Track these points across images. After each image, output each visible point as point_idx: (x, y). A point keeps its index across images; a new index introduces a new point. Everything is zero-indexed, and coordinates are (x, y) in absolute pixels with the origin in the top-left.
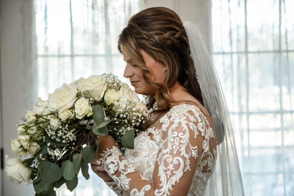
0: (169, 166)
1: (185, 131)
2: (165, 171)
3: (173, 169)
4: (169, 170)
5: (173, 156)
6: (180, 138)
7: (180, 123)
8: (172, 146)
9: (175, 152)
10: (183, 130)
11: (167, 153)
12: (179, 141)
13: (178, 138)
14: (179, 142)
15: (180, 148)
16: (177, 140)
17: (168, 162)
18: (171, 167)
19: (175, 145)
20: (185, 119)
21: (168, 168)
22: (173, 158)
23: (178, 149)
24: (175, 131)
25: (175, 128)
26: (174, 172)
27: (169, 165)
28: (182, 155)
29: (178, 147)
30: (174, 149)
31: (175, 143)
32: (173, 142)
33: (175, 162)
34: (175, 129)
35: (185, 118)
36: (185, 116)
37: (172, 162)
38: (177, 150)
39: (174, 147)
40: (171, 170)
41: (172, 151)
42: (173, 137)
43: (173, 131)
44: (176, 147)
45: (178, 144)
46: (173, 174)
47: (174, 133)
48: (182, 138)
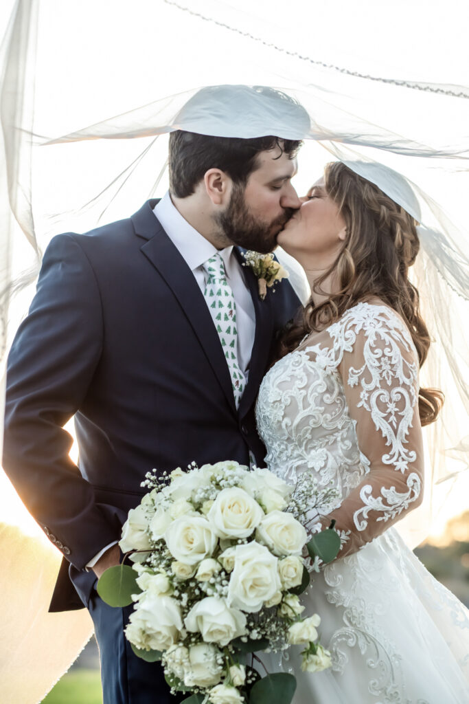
0: (388, 408)
1: (390, 344)
2: (386, 418)
3: (397, 409)
4: (390, 414)
5: (389, 389)
6: (389, 357)
7: (377, 335)
8: (381, 374)
9: (389, 383)
10: (387, 344)
11: (376, 388)
12: (389, 362)
13: (386, 359)
14: (390, 364)
15: (394, 372)
16: (386, 363)
17: (384, 401)
18: (392, 407)
19: (384, 371)
20: (382, 327)
21: (388, 411)
22: (390, 393)
23: (392, 374)
24: (376, 348)
25: (375, 343)
26: (400, 414)
27: (388, 406)
28: (401, 383)
29: (391, 373)
30: (386, 378)
31: (383, 368)
32: (380, 367)
33: (396, 397)
34: (374, 346)
35: (381, 324)
36: (379, 321)
37: (391, 400)
38: (390, 378)
39: (384, 374)
40: (393, 413)
41: (383, 382)
42: (377, 359)
43: (372, 349)
44: (388, 373)
45: (389, 367)
46: (400, 418)
47: (376, 351)
48: (391, 357)
